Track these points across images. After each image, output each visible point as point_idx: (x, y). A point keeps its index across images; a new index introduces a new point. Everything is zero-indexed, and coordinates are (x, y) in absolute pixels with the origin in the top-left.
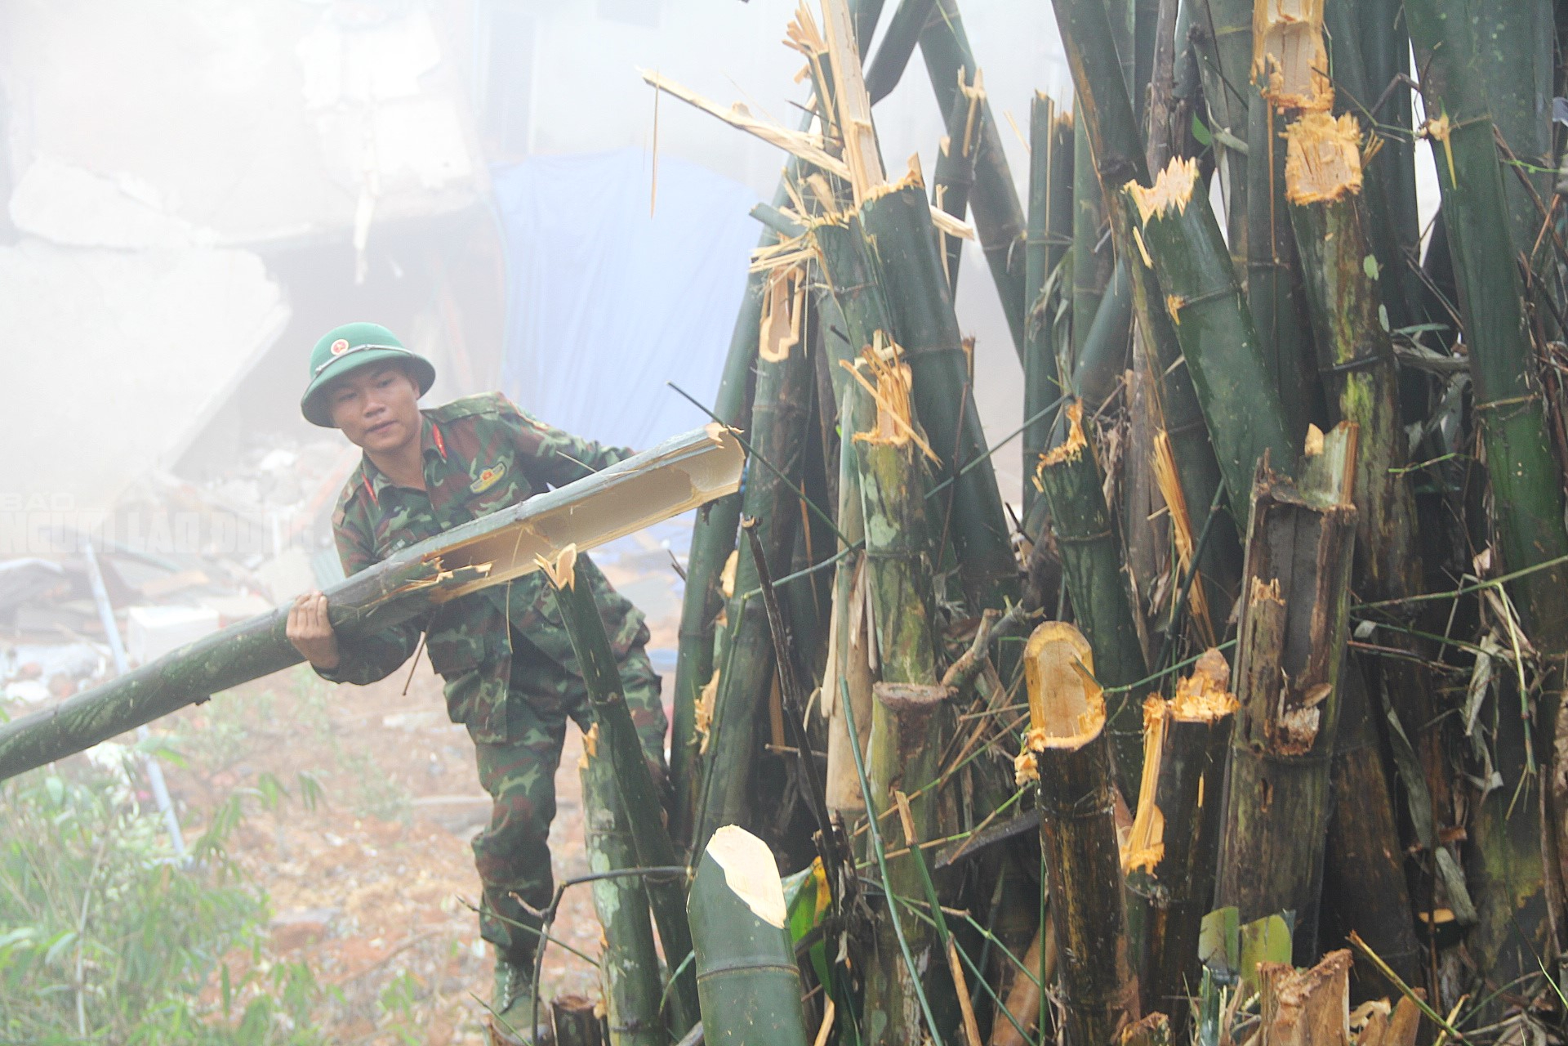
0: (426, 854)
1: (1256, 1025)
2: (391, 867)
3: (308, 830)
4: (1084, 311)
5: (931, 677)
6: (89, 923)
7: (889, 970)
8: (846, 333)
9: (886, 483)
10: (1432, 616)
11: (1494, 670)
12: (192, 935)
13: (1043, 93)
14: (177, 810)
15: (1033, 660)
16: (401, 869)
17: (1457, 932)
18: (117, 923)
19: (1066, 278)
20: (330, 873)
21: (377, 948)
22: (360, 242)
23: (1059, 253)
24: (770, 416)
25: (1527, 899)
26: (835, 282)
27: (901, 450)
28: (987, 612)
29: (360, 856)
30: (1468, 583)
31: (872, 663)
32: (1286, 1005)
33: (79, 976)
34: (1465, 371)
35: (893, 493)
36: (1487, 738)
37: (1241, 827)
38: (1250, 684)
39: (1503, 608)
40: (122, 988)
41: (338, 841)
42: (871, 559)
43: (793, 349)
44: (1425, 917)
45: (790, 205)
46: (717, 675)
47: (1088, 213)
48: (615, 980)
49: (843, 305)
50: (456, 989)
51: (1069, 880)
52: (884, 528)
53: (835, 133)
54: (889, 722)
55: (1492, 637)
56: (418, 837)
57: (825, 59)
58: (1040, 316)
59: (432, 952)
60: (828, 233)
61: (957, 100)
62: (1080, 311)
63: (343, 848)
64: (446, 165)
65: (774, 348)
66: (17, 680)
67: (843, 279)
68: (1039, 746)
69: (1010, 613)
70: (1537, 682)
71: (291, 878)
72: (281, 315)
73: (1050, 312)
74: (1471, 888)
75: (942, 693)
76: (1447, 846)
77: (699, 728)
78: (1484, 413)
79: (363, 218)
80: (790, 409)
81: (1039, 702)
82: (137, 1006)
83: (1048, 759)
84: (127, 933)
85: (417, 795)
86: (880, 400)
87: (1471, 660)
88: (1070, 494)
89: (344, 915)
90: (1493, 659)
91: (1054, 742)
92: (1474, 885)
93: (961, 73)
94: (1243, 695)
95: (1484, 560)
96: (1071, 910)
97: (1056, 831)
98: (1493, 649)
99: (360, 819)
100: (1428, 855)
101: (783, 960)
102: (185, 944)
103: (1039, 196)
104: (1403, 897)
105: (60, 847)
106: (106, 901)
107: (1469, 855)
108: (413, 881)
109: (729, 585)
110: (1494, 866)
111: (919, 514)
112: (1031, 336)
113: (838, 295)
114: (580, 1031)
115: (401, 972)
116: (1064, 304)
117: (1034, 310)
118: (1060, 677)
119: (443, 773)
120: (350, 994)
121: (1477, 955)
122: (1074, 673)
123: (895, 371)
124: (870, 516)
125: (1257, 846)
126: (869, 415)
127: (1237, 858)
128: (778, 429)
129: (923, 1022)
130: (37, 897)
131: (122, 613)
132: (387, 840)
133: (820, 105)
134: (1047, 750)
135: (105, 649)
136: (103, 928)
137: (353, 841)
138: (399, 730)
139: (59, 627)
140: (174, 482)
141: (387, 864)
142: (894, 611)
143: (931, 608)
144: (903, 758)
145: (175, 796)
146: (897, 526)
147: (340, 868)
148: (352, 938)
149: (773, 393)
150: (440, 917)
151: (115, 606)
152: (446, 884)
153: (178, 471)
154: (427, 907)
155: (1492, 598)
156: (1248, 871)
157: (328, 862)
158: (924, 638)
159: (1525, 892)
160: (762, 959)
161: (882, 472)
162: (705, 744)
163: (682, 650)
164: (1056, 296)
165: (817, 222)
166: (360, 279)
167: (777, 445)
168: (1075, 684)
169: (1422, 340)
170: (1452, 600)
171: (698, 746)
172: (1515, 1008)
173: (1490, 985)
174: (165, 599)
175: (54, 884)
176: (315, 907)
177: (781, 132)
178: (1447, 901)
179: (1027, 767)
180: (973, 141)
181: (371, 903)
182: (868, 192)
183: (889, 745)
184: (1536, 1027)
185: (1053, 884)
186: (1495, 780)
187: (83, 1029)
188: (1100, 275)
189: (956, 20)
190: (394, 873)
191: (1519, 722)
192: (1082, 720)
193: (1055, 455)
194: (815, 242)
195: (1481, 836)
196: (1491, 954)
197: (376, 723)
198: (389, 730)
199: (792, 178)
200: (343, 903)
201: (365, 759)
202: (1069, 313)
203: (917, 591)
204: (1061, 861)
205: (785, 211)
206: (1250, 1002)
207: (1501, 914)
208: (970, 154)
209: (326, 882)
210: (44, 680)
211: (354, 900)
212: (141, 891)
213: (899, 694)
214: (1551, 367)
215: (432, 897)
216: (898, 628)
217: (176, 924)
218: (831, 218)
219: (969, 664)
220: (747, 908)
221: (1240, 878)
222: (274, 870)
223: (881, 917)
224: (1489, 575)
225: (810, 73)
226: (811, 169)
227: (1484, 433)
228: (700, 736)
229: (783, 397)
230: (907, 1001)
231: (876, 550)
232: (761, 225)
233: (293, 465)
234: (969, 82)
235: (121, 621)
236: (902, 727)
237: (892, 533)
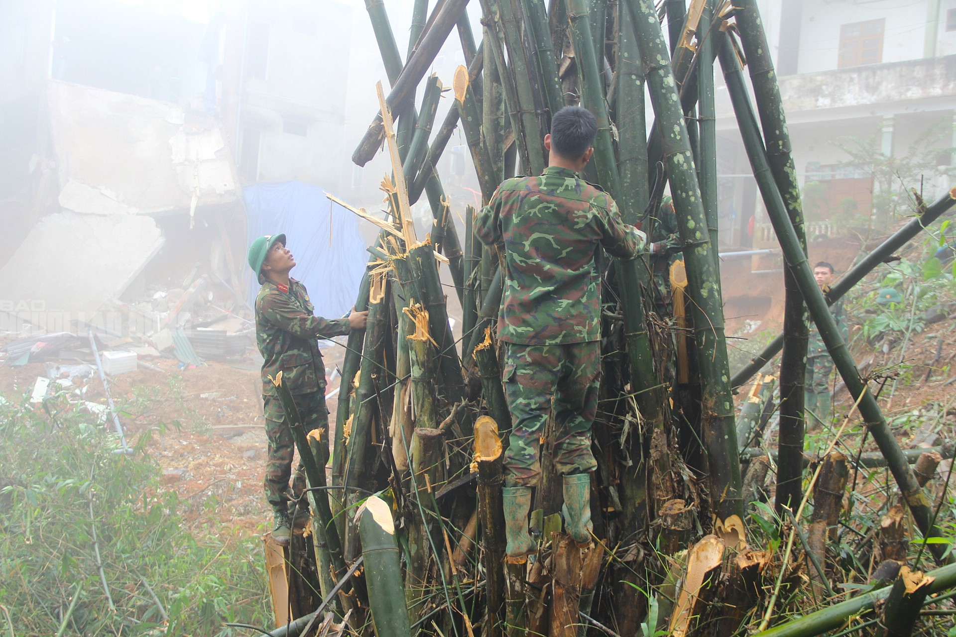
0: (218, 449)
1: (550, 554)
2: (205, 453)
3: (173, 439)
4: (485, 285)
5: (434, 424)
6: (93, 476)
7: (418, 530)
8: (404, 297)
9: (419, 354)
10: (609, 407)
11: (630, 425)
12: (132, 482)
13: (471, 206)
14: (123, 430)
15: (477, 429)
16: (209, 454)
17: (615, 515)
18: (103, 476)
19: (479, 273)
20: (182, 455)
21: (200, 484)
22: (192, 213)
23: (476, 263)
24: (373, 323)
25: (639, 503)
26: (400, 279)
27: (425, 342)
28: (456, 403)
29: (193, 448)
30: (622, 395)
31: (413, 418)
32: (561, 547)
33: (90, 497)
34: (623, 320)
35: (421, 358)
36: (628, 449)
37: (544, 481)
38: (549, 431)
39: (635, 405)
40: (107, 501)
41: (185, 443)
42: (413, 381)
43: (382, 299)
44: (605, 509)
45: (382, 247)
46: (352, 417)
47: (487, 250)
48: (316, 528)
49: (403, 288)
50: (231, 500)
51: (488, 506)
52: (418, 370)
53: (398, 221)
54: (420, 443)
55: (630, 414)
56: (215, 442)
57: (395, 195)
58: (469, 286)
59: (221, 486)
60: (398, 261)
61: (440, 207)
62: (484, 285)
63: (187, 446)
64: (225, 185)
65: (375, 299)
66: (60, 378)
67: (404, 278)
68: (479, 460)
69: (463, 403)
70: (644, 430)
71: (167, 457)
72: (162, 240)
73: (473, 285)
74: (620, 499)
75: (439, 432)
76: (613, 486)
77: (345, 435)
78: (629, 336)
79: (193, 204)
80: (381, 321)
81: (478, 445)
82: (112, 507)
83: (482, 464)
84: (108, 481)
85: (214, 424)
86: (417, 324)
87: (623, 422)
88: (486, 361)
89: (188, 471)
90: (630, 422)
91: (484, 459)
92: (622, 498)
93: (441, 197)
94: (546, 435)
95: (628, 387)
96: (488, 516)
97: (484, 489)
98: (630, 419)
99: (193, 435)
100: (607, 489)
101: (393, 546)
102: (130, 485)
103: (469, 242)
104: (598, 504)
105: (83, 448)
106: (100, 468)
107: (620, 489)
108: (214, 459)
109: (357, 383)
110: (628, 492)
111: (431, 365)
112: (466, 293)
113: (401, 284)
114: (298, 542)
115: (210, 493)
116: (478, 282)
117: (467, 283)
118: (486, 435)
119: (223, 416)
120: (190, 501)
121: (622, 524)
122: (491, 434)
123: (423, 313)
124: (413, 365)
125: (550, 488)
126: (412, 329)
127: (543, 492)
128: (376, 328)
129: (430, 548)
130: (74, 467)
131: (101, 353)
132: (203, 443)
133: (392, 211)
134: (482, 461)
135: (93, 367)
136: (99, 478)
137: (190, 443)
138: (206, 399)
139: (76, 358)
140: (120, 303)
141: (203, 452)
142: (421, 400)
143: (434, 399)
144: (425, 455)
145: (122, 425)
146: (423, 369)
147: (186, 453)
148: (191, 480)
149: (375, 315)
150: (224, 472)
151: (99, 351)
152: (226, 460)
153: (121, 299)
154: (219, 469)
155: (630, 400)
156: (546, 496)
157: (181, 451)
158: (432, 409)
159: (638, 501)
160: (386, 546)
161: (417, 350)
162: (347, 441)
163: (339, 404)
164: (475, 279)
165: (394, 257)
166: (191, 227)
167: (376, 334)
168: (491, 437)
169: (607, 309)
170: (616, 401)
171: (345, 442)
172: (634, 541)
173: (626, 533)
174: (116, 348)
175: (81, 462)
176: (176, 468)
177: (378, 220)
178: (613, 504)
179: (474, 467)
180: (445, 222)
181: (198, 467)
182: (411, 247)
183: (420, 451)
184: (640, 547)
185: (482, 507)
186: (630, 463)
187: (92, 517)
188: (491, 272)
189: (438, 176)
190: (207, 456)
191: (639, 443)
192: (494, 451)
193: (481, 346)
194: (393, 264)
195: (624, 482)
196: (626, 523)
197: (197, 396)
198: (202, 399)
199: (382, 237)
200: (187, 467)
201: (194, 411)
202: (480, 285)
203: (429, 393)
204: (485, 500)
205: (379, 249)
206: (548, 545)
207: (630, 509)
208: (444, 226)
209: (180, 459)
210: (70, 378)
211: (191, 466)
212: (113, 464)
213: (424, 432)
214: (650, 321)
215: (220, 465)
216: (423, 406)
217: (127, 477)
218: (399, 256)
219: (449, 421)
220: (380, 527)
221: (543, 498)
222: (160, 454)
223: (416, 511)
224: (630, 392)
225: (389, 199)
226: (389, 234)
227: (628, 343)
228: (346, 439)
229: (378, 316)
230: (424, 541)
231: (415, 378)
232: (370, 254)
233: (165, 297)
234: (444, 201)
235: (101, 356)
236: (424, 445)
237: (421, 372)
